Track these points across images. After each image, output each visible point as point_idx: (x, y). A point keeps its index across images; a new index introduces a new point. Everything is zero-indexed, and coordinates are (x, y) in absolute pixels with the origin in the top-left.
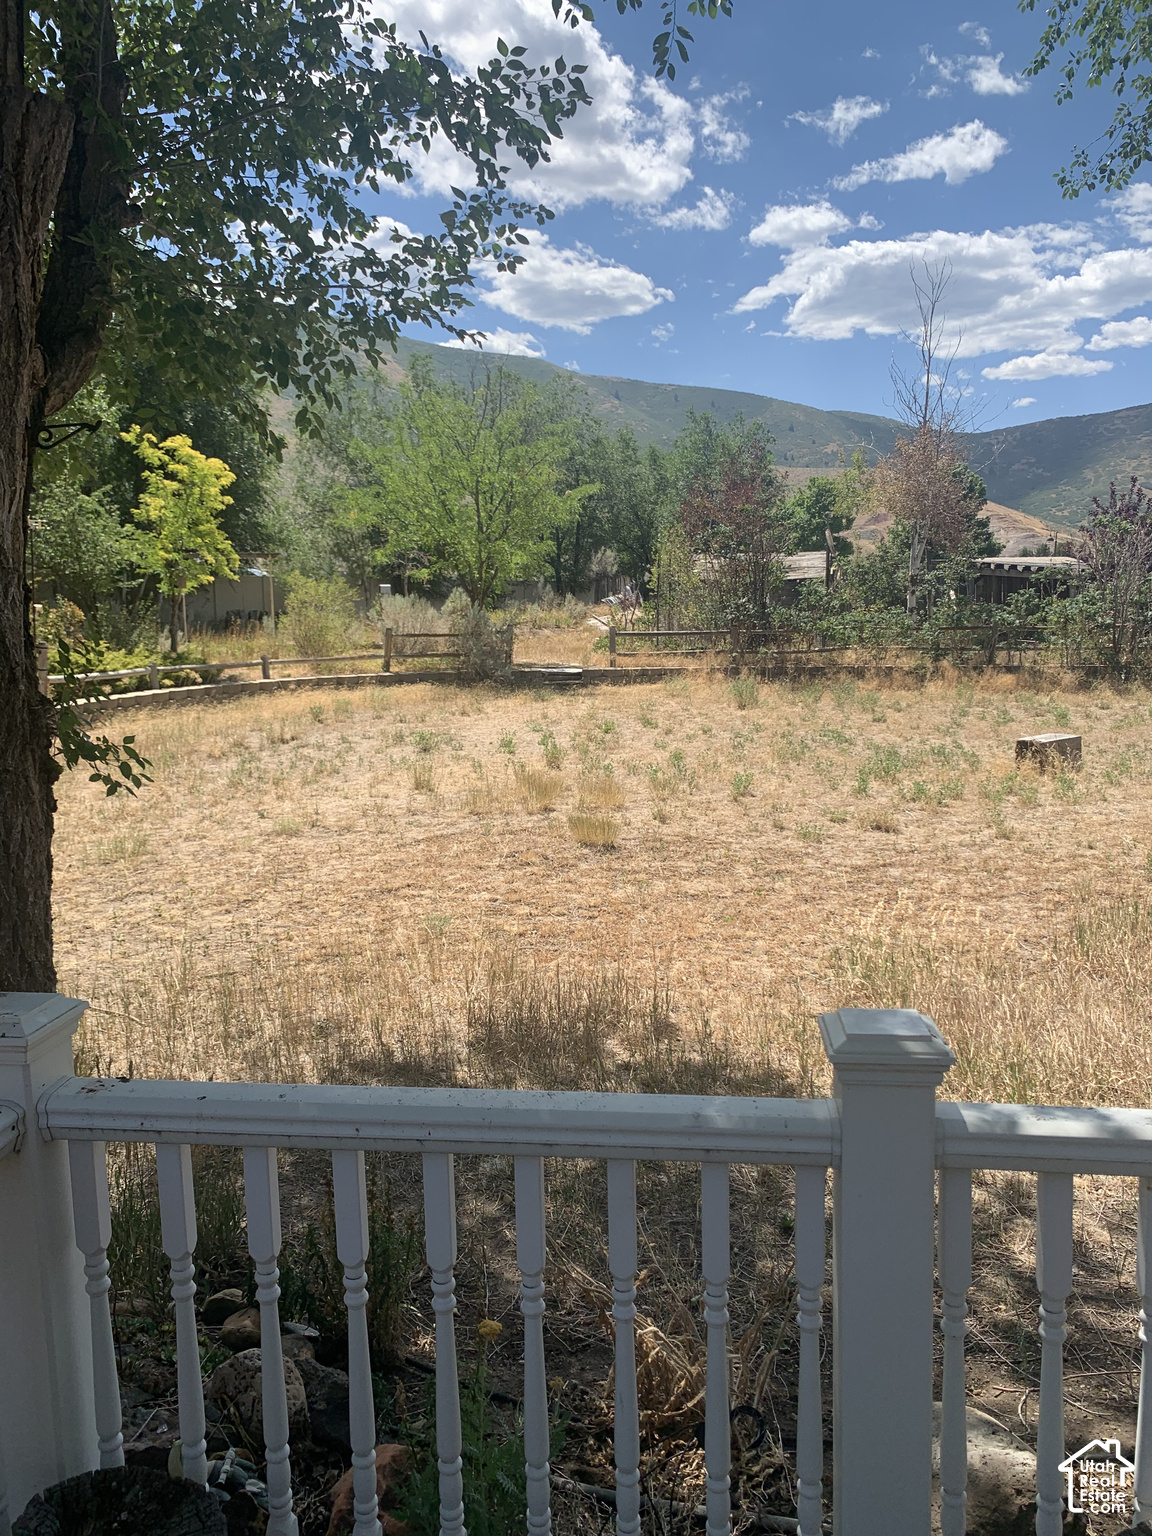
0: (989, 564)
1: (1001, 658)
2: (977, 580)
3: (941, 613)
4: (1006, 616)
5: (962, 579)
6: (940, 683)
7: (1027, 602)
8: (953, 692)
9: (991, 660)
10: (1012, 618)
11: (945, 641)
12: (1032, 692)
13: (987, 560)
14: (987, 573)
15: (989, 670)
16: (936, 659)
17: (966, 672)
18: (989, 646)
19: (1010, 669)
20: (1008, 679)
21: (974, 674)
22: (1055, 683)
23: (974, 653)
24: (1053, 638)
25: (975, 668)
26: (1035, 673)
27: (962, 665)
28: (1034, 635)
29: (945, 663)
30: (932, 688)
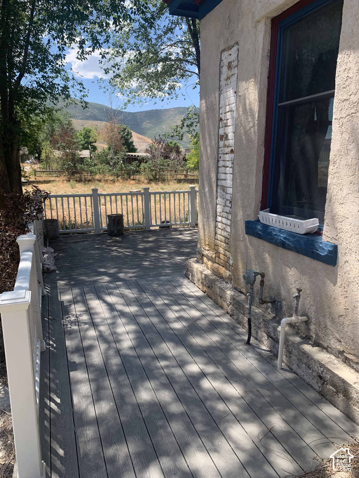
0: (129, 155)
1: (132, 177)
2: (127, 159)
3: (118, 166)
4: (132, 167)
5: (123, 158)
6: (118, 183)
7: (136, 164)
8: (121, 185)
9: (130, 178)
11: (119, 173)
12: (138, 185)
14: (129, 157)
16: (117, 177)
18: (129, 175)
19: (133, 180)
20: (133, 182)
21: (125, 181)
22: (143, 182)
23: (126, 176)
24: (142, 172)
25: (126, 179)
26: (139, 181)
27: (124, 179)
28: (138, 172)
29: (119, 178)
30: (117, 184)
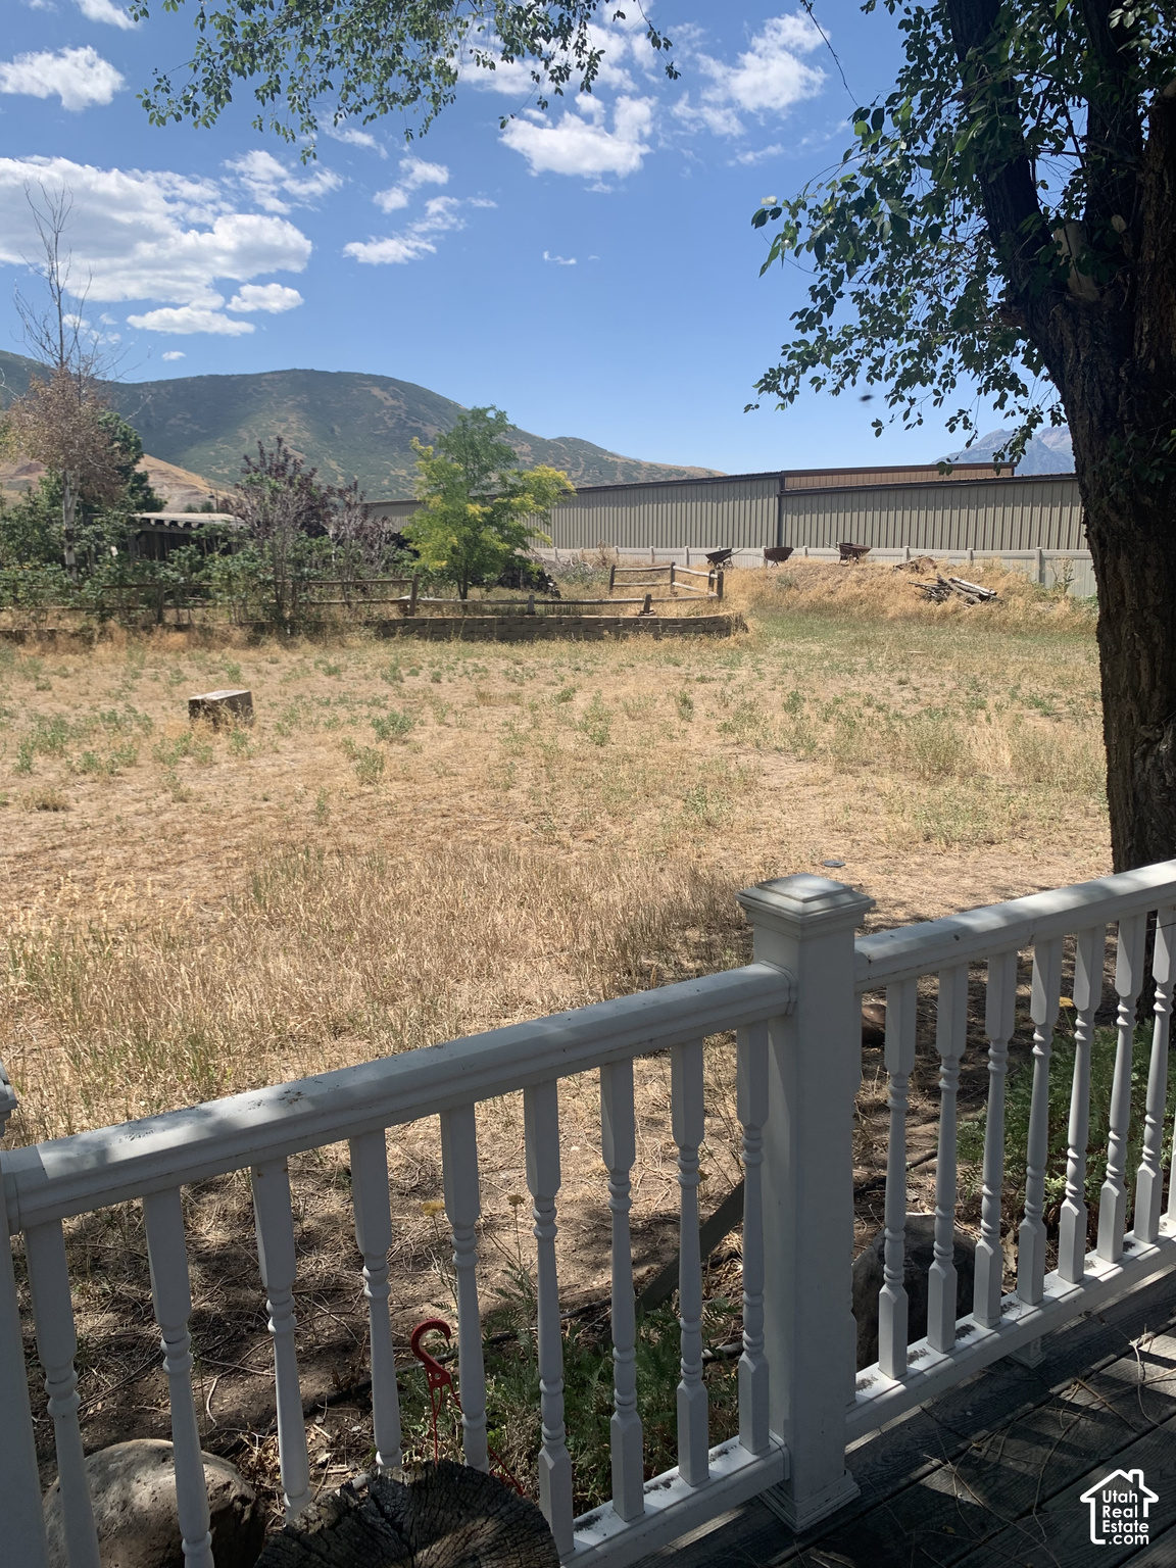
0: (149, 520)
1: (170, 616)
2: (138, 536)
3: (103, 570)
4: (170, 573)
5: (122, 535)
6: (109, 644)
7: (190, 558)
8: (123, 654)
9: (160, 619)
10: (175, 575)
11: (110, 600)
12: (204, 650)
13: (147, 515)
14: (147, 528)
15: (158, 630)
16: (102, 619)
17: (135, 631)
18: (156, 605)
19: (180, 628)
20: (179, 638)
21: (143, 634)
22: (226, 640)
23: (141, 612)
24: (219, 595)
25: (144, 628)
26: (206, 631)
27: (131, 625)
28: (201, 593)
29: (112, 623)
30: (101, 650)
